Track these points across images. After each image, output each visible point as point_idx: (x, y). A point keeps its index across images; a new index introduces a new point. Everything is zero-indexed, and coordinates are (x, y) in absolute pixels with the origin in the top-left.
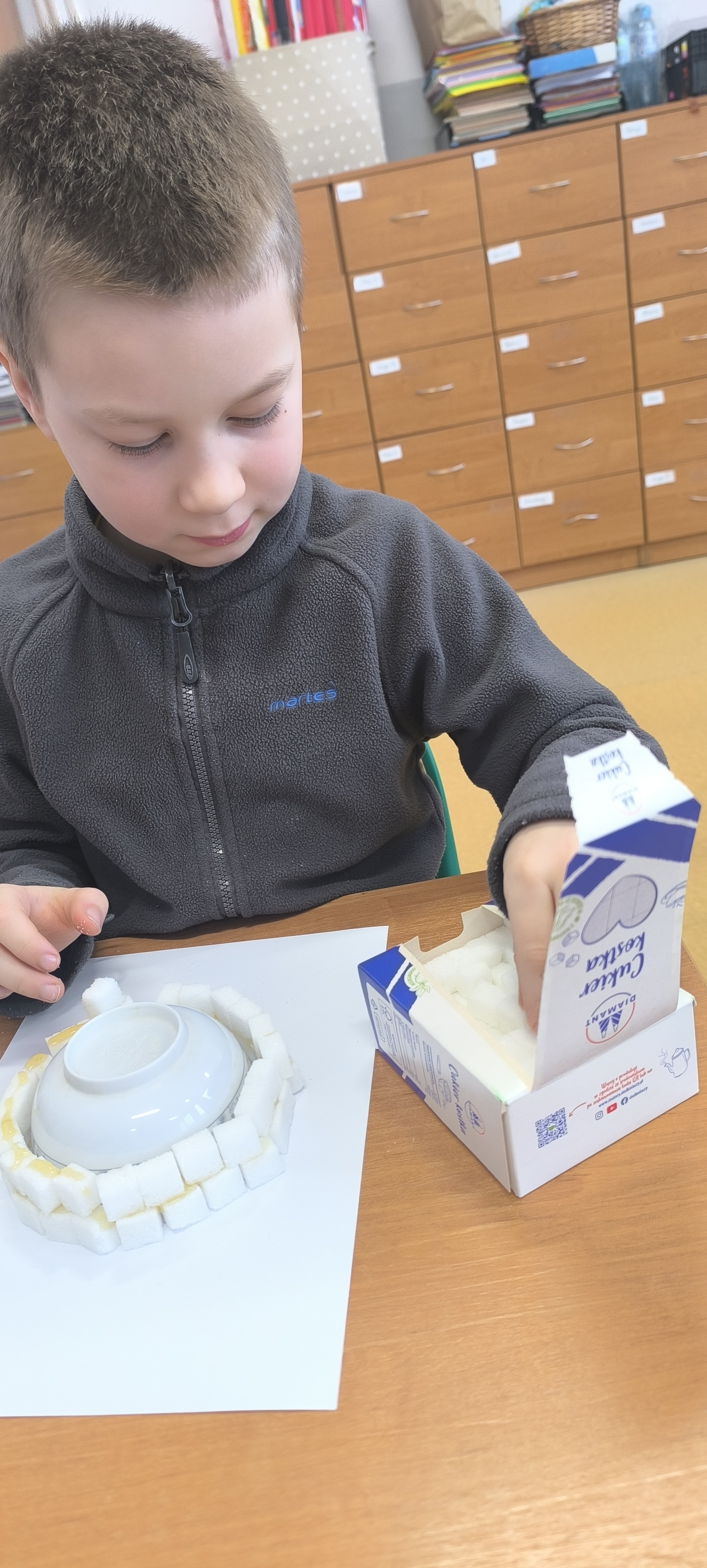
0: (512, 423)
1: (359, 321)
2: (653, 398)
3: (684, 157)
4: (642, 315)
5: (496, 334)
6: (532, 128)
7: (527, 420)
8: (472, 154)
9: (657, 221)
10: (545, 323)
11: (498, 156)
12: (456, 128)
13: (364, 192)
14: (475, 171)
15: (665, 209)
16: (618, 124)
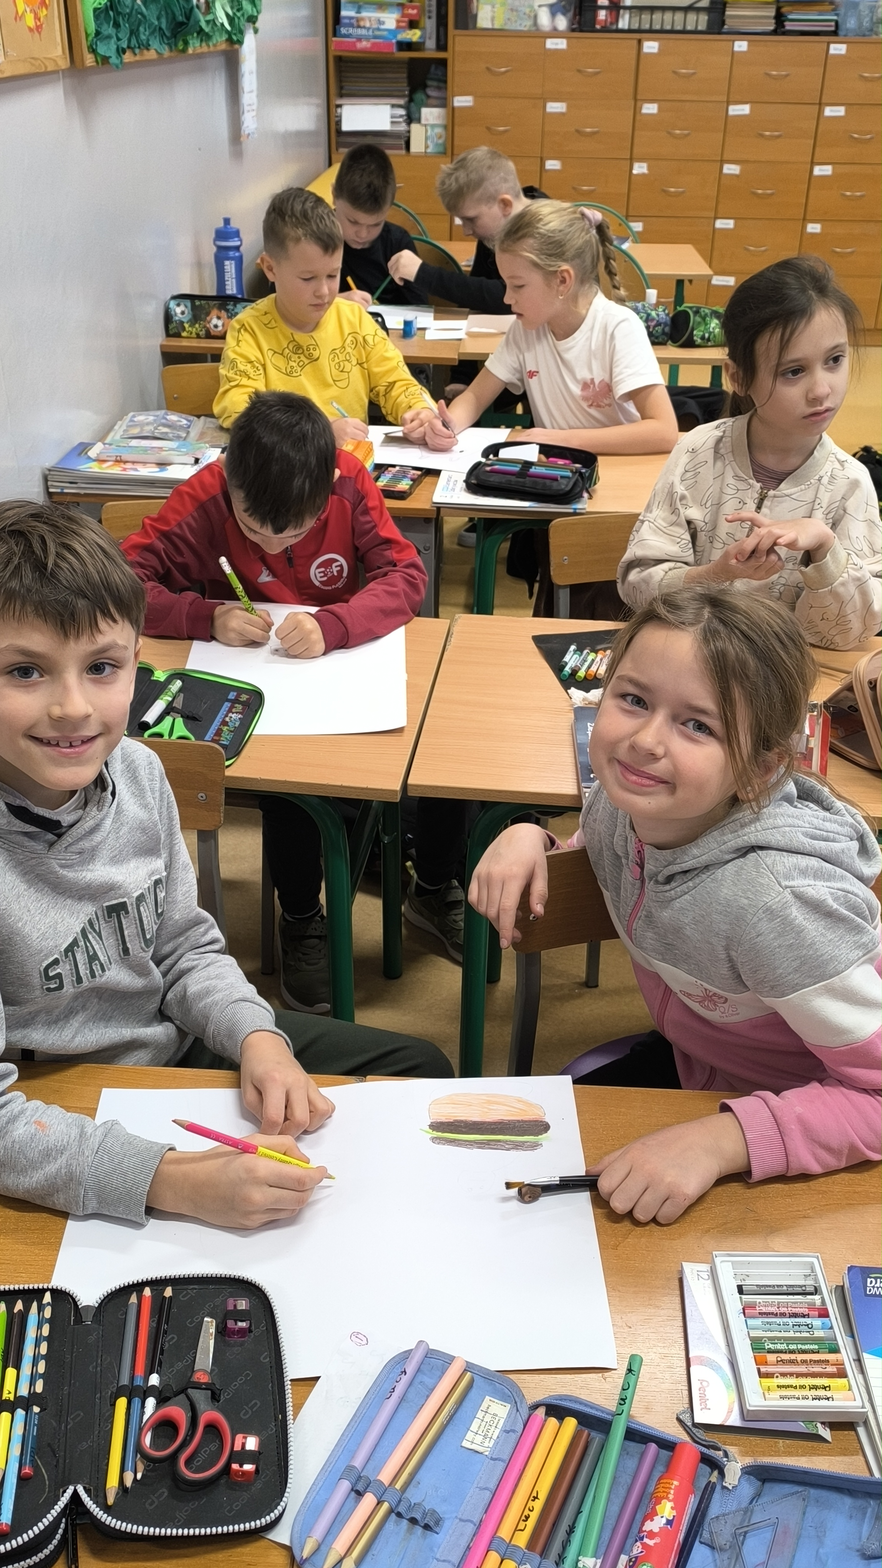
0: (720, 224)
1: (636, 133)
2: (814, 228)
3: (866, 75)
4: (818, 171)
5: (722, 162)
6: (775, 32)
7: (730, 224)
8: (734, 41)
9: (840, 111)
10: (755, 162)
11: (749, 46)
12: (728, 21)
13: (659, 49)
14: (733, 52)
15: (847, 105)
16: (829, 44)
